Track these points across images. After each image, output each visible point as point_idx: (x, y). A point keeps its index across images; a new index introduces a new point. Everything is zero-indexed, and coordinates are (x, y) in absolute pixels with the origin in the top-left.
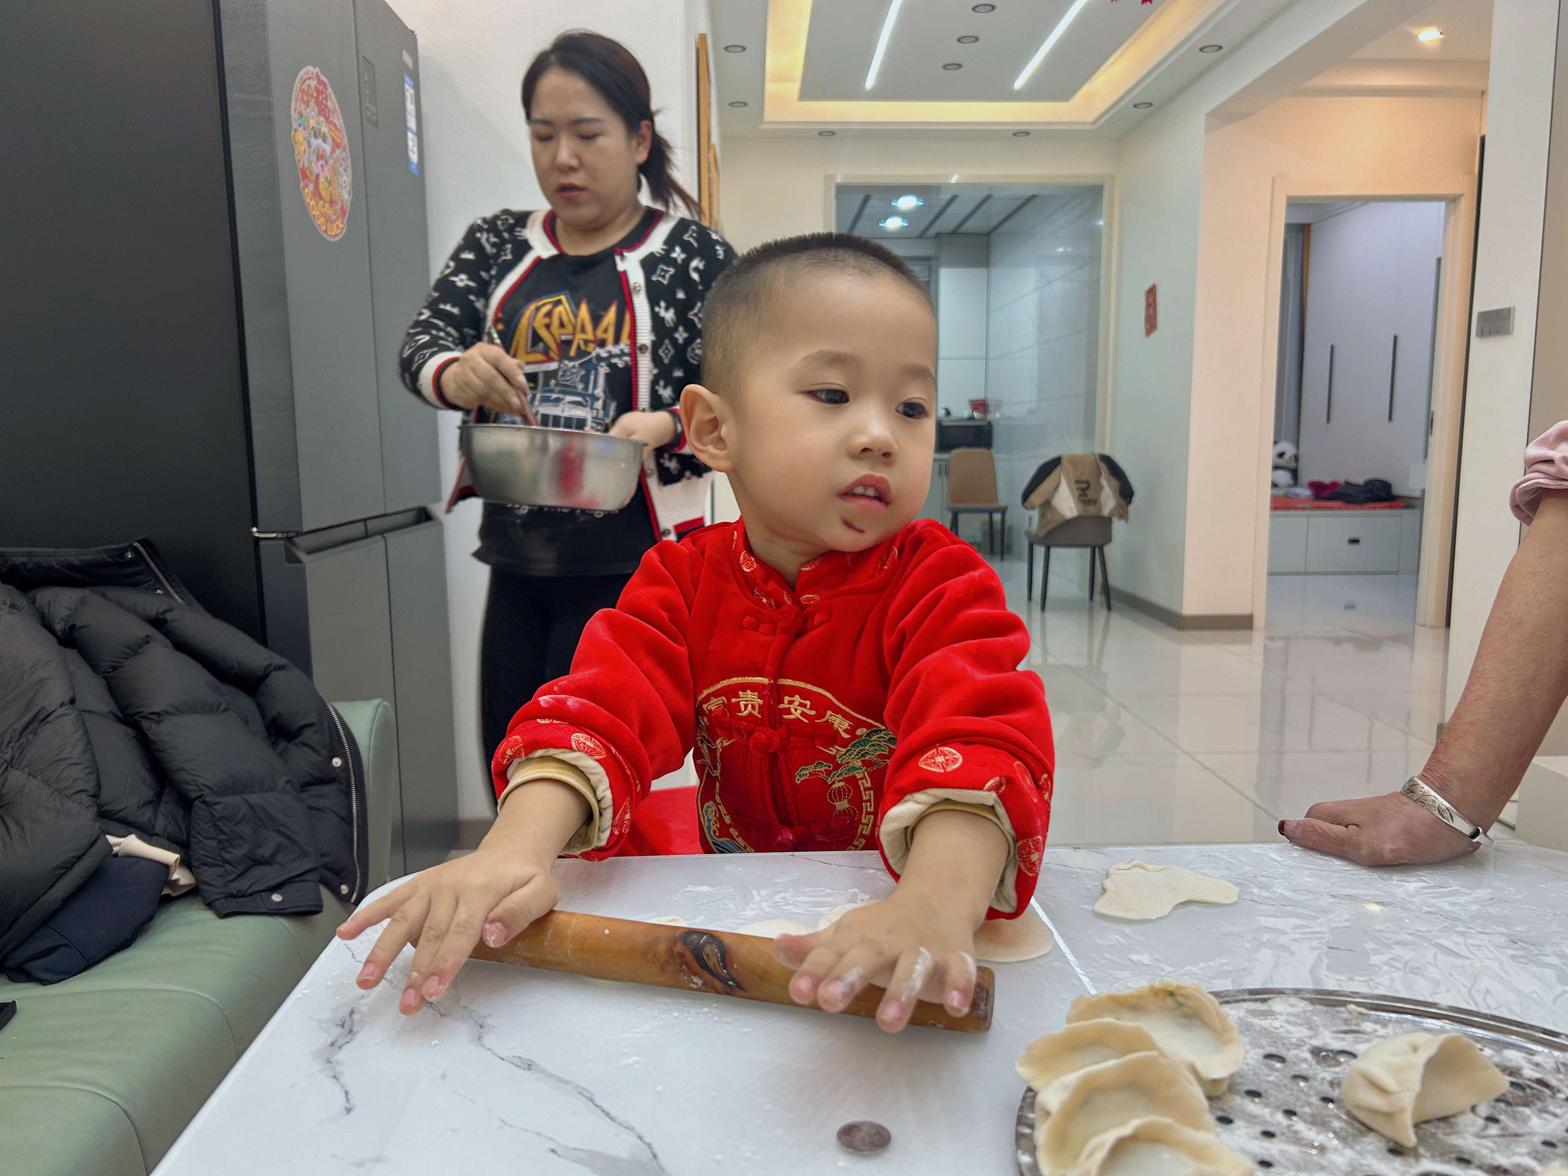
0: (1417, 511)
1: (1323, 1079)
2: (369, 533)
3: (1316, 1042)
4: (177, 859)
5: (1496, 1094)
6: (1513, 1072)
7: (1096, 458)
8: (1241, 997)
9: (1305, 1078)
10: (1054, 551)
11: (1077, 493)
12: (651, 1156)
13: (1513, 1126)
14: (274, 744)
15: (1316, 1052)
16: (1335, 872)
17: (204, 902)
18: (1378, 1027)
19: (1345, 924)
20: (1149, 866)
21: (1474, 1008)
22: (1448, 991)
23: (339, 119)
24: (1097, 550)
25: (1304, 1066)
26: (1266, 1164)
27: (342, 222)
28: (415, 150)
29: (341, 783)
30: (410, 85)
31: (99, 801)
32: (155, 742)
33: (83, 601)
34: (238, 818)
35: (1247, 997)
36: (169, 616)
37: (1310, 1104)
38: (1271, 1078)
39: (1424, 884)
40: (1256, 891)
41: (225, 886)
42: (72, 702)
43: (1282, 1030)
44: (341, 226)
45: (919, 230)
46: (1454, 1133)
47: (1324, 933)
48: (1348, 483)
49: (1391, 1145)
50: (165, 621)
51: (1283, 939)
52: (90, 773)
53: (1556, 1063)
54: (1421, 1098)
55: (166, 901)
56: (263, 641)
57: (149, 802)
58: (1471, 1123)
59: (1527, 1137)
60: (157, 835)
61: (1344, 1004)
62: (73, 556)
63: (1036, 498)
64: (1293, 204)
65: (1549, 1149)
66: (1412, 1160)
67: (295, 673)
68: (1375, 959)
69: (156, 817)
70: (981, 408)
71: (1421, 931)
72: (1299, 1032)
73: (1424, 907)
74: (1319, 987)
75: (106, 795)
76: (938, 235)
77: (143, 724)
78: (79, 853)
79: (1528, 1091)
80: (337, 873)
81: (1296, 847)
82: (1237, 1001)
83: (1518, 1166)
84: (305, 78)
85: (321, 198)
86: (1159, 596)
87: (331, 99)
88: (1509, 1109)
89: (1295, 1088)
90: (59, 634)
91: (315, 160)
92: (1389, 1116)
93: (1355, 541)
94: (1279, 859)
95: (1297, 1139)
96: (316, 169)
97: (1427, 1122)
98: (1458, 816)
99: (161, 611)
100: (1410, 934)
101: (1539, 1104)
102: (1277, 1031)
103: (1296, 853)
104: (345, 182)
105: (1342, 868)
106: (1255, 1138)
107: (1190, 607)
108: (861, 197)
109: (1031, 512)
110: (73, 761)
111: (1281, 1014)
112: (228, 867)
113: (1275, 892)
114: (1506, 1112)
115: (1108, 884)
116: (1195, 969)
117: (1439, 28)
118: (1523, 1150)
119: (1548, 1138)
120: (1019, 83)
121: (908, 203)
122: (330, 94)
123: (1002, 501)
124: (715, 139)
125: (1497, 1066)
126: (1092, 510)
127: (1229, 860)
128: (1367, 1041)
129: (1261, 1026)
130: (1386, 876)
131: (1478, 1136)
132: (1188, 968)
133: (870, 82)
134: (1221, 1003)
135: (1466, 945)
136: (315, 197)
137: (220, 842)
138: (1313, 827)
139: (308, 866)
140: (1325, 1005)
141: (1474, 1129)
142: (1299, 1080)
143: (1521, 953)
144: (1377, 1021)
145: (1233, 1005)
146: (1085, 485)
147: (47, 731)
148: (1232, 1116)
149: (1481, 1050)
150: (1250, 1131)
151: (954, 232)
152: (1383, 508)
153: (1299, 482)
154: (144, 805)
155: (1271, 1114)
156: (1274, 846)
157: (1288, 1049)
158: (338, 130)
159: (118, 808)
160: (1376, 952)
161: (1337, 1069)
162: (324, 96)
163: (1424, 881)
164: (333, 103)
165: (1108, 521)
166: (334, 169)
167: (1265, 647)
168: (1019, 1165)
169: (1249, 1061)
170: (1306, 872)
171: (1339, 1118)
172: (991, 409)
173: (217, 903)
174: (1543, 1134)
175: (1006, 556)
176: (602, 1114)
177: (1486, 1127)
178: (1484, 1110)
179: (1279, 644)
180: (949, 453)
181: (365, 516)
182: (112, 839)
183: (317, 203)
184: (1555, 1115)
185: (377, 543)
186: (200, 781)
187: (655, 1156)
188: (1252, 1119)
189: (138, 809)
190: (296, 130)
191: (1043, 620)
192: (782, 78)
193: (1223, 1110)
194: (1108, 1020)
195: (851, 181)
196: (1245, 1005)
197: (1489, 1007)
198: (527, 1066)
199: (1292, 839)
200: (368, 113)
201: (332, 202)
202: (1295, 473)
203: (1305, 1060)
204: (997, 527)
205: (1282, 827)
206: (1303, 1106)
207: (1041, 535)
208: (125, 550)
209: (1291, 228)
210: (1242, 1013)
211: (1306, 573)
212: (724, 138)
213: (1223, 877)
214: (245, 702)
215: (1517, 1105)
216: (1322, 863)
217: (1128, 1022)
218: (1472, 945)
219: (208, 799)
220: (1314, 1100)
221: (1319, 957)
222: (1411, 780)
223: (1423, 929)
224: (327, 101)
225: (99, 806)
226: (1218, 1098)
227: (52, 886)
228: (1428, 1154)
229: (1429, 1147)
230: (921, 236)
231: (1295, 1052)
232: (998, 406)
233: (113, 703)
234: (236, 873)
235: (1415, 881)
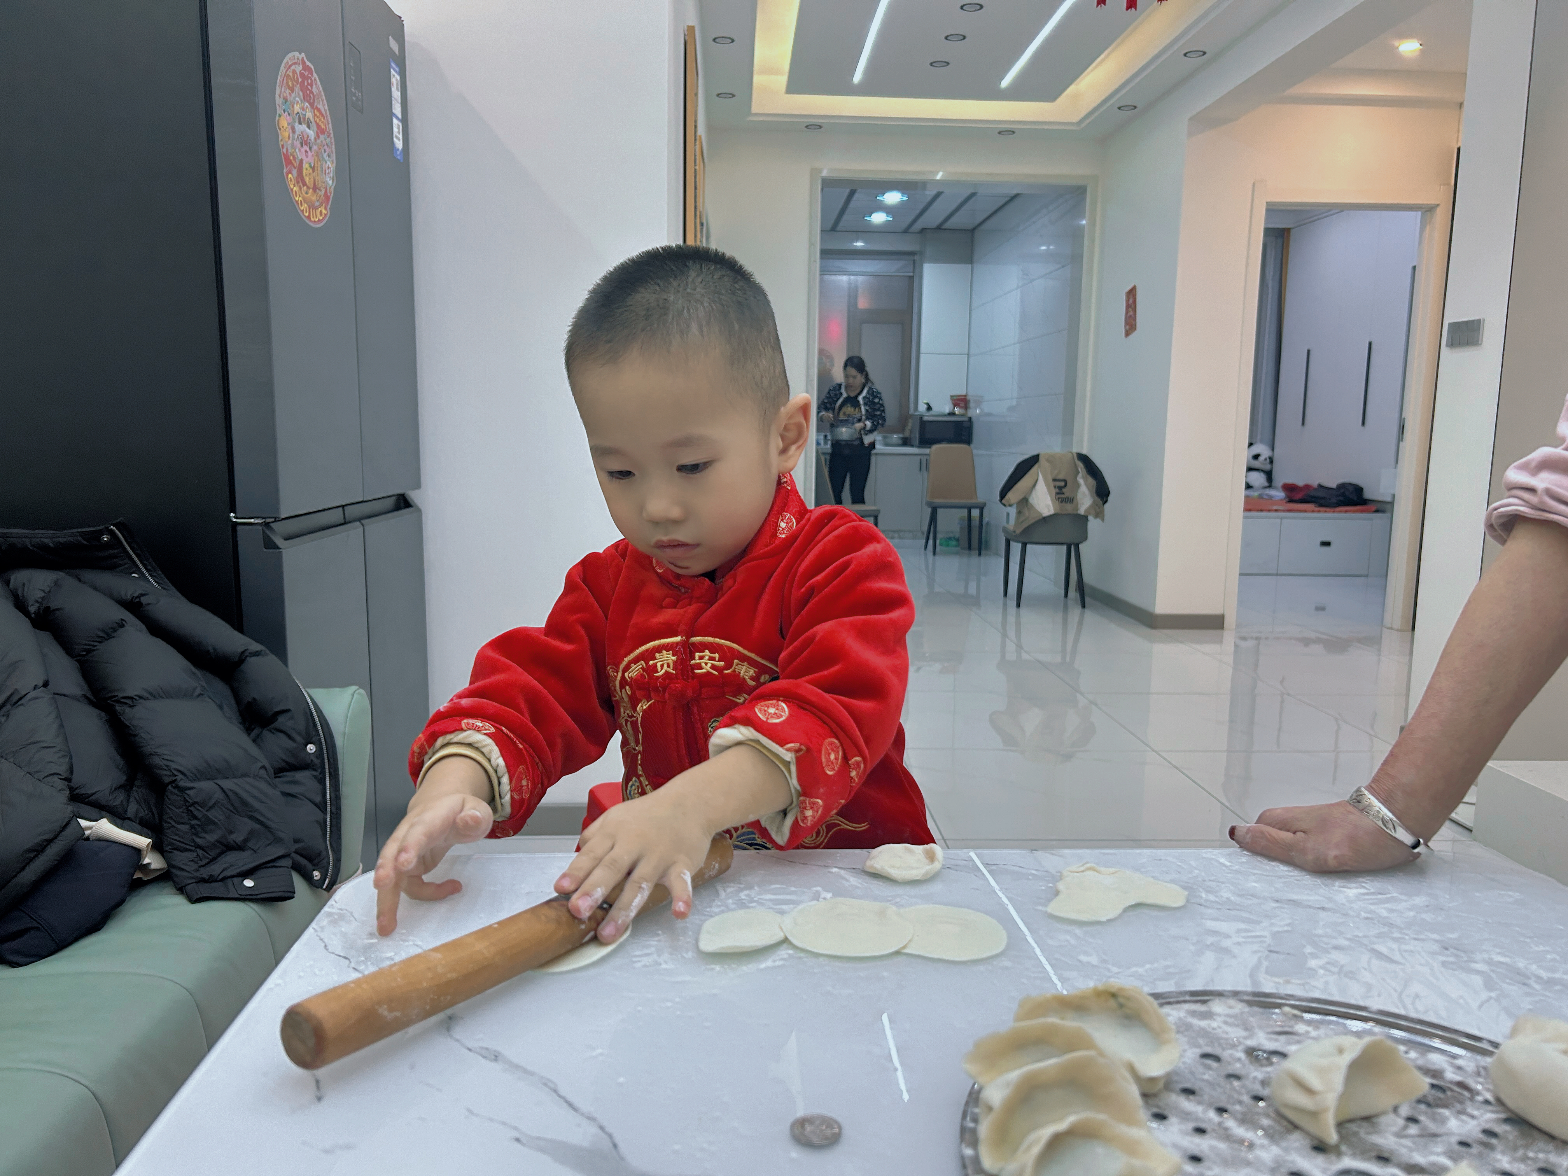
0: (1388, 515)
1: (1255, 1078)
2: (347, 520)
3: (1250, 1043)
4: (149, 843)
5: (1419, 1094)
6: (1436, 1074)
7: (1073, 455)
8: (1182, 999)
9: (1238, 1077)
10: (1029, 547)
11: (1054, 491)
12: (611, 1145)
13: (1432, 1127)
14: (248, 730)
15: (1251, 1052)
16: (1280, 877)
17: (176, 888)
18: (1310, 1029)
19: (1286, 928)
20: (1102, 869)
21: (1402, 1012)
22: (1379, 995)
23: (324, 105)
24: (1073, 549)
25: (1238, 1065)
26: (1196, 1159)
27: (326, 209)
28: (401, 137)
29: (315, 770)
30: (396, 71)
31: (72, 784)
32: (129, 727)
33: (56, 583)
34: (210, 804)
35: (1188, 998)
36: (144, 600)
37: (1240, 1102)
38: (1206, 1077)
39: (1363, 891)
40: (1204, 895)
41: (197, 870)
42: (46, 684)
43: (1219, 1031)
44: (324, 211)
45: (905, 225)
46: (1376, 1132)
47: (1265, 937)
48: (1320, 486)
49: (1316, 1143)
50: (140, 604)
51: (1227, 943)
52: (64, 756)
53: (1478, 1067)
54: (1344, 1098)
55: (136, 886)
56: (239, 627)
57: (121, 787)
58: (1394, 1123)
59: (1444, 1138)
60: (129, 819)
61: (1279, 1006)
62: (46, 537)
63: (1013, 496)
64: (1272, 210)
65: (1463, 1149)
66: (1333, 1157)
67: (271, 659)
68: (1313, 963)
69: (128, 801)
70: (962, 404)
71: (1358, 936)
72: (1235, 1033)
73: (1362, 912)
74: (1257, 990)
75: (77, 780)
76: (923, 230)
77: (117, 708)
78: (51, 836)
79: (1449, 1093)
80: (310, 860)
81: (1245, 852)
82: (1178, 1002)
83: (1434, 1164)
84: (290, 63)
85: (304, 184)
86: (1132, 596)
87: (316, 84)
88: (1429, 1110)
89: (1228, 1086)
90: (33, 616)
91: (299, 145)
92: (1314, 1114)
93: (1326, 544)
94: (1228, 864)
95: (1226, 1136)
96: (300, 155)
97: (1351, 1121)
98: (1400, 826)
99: (136, 595)
100: (1348, 939)
101: (1458, 1106)
102: (1215, 1031)
103: (1245, 858)
104: (329, 168)
105: (1287, 873)
106: (1187, 1134)
107: (1163, 606)
108: (847, 191)
109: (1009, 509)
110: (45, 745)
111: (1219, 1015)
112: (200, 852)
113: (1222, 896)
114: (1426, 1114)
115: (1061, 886)
116: (1140, 970)
117: (1419, 39)
118: (1439, 1149)
119: (1464, 1139)
120: (1005, 83)
121: (893, 198)
122: (315, 80)
123: (980, 498)
124: (701, 131)
125: (1419, 1068)
126: (1069, 508)
127: (1179, 864)
128: (1299, 1042)
129: (1199, 1026)
130: (1329, 882)
131: (1399, 1135)
132: (1134, 969)
133: (857, 78)
134: (1161, 1005)
135: (1399, 950)
136: (298, 182)
137: (192, 827)
138: (1262, 832)
139: (281, 852)
140: (1261, 1007)
141: (1394, 1129)
142: (1232, 1079)
143: (1452, 959)
144: (1309, 1023)
145: (1175, 1006)
146: (1063, 484)
147: (18, 714)
148: (1166, 1113)
149: (1406, 1052)
150: (1183, 1127)
151: (939, 228)
152: (1354, 512)
153: (1274, 484)
154: (116, 789)
155: (1205, 1112)
156: (1226, 851)
157: (1224, 1049)
158: (323, 115)
159: (90, 792)
160: (1314, 956)
161: (1269, 1069)
162: (309, 81)
163: (1364, 887)
164: (318, 88)
165: (1085, 519)
166: (317, 154)
167: (1236, 646)
168: (962, 1158)
169: (1186, 1060)
170: (1253, 877)
171: (1268, 1116)
172: (972, 405)
173: (188, 888)
174: (1459, 1135)
175: (983, 552)
176: (565, 1105)
177: (1405, 1128)
178: (1405, 1111)
179: (1251, 643)
180: (930, 448)
181: (343, 504)
182: (83, 823)
183: (300, 189)
184: (1473, 1117)
185: (354, 532)
186: (173, 766)
187: (615, 1146)
188: (1186, 1116)
189: (111, 793)
190: (280, 116)
191: (1018, 616)
192: (770, 71)
193: (1158, 1107)
194: (1052, 1020)
195: (835, 175)
196: (1186, 1006)
197: (1417, 1011)
198: (493, 1057)
199: (1243, 846)
200: (354, 98)
201: (315, 188)
202: (1269, 475)
203: (1239, 1060)
204: (976, 522)
205: (1232, 832)
206: (1234, 1104)
207: (1018, 532)
208: (101, 533)
209: (1269, 232)
210: (1182, 1014)
211: (1277, 575)
212: (710, 128)
213: (1172, 881)
214: (220, 686)
215: (1438, 1106)
216: (1268, 867)
217: (1070, 1023)
218: (1406, 951)
219: (181, 784)
220: (1246, 1098)
221: (1259, 962)
222: (1358, 790)
223: (1360, 935)
224: (312, 86)
225: (71, 789)
226: (1155, 1095)
227: (23, 869)
228: (1351, 1152)
229: (1351, 1145)
230: (906, 231)
231: (1230, 1052)
232: (979, 403)
233: (85, 686)
234: (208, 858)
235: (1356, 888)
